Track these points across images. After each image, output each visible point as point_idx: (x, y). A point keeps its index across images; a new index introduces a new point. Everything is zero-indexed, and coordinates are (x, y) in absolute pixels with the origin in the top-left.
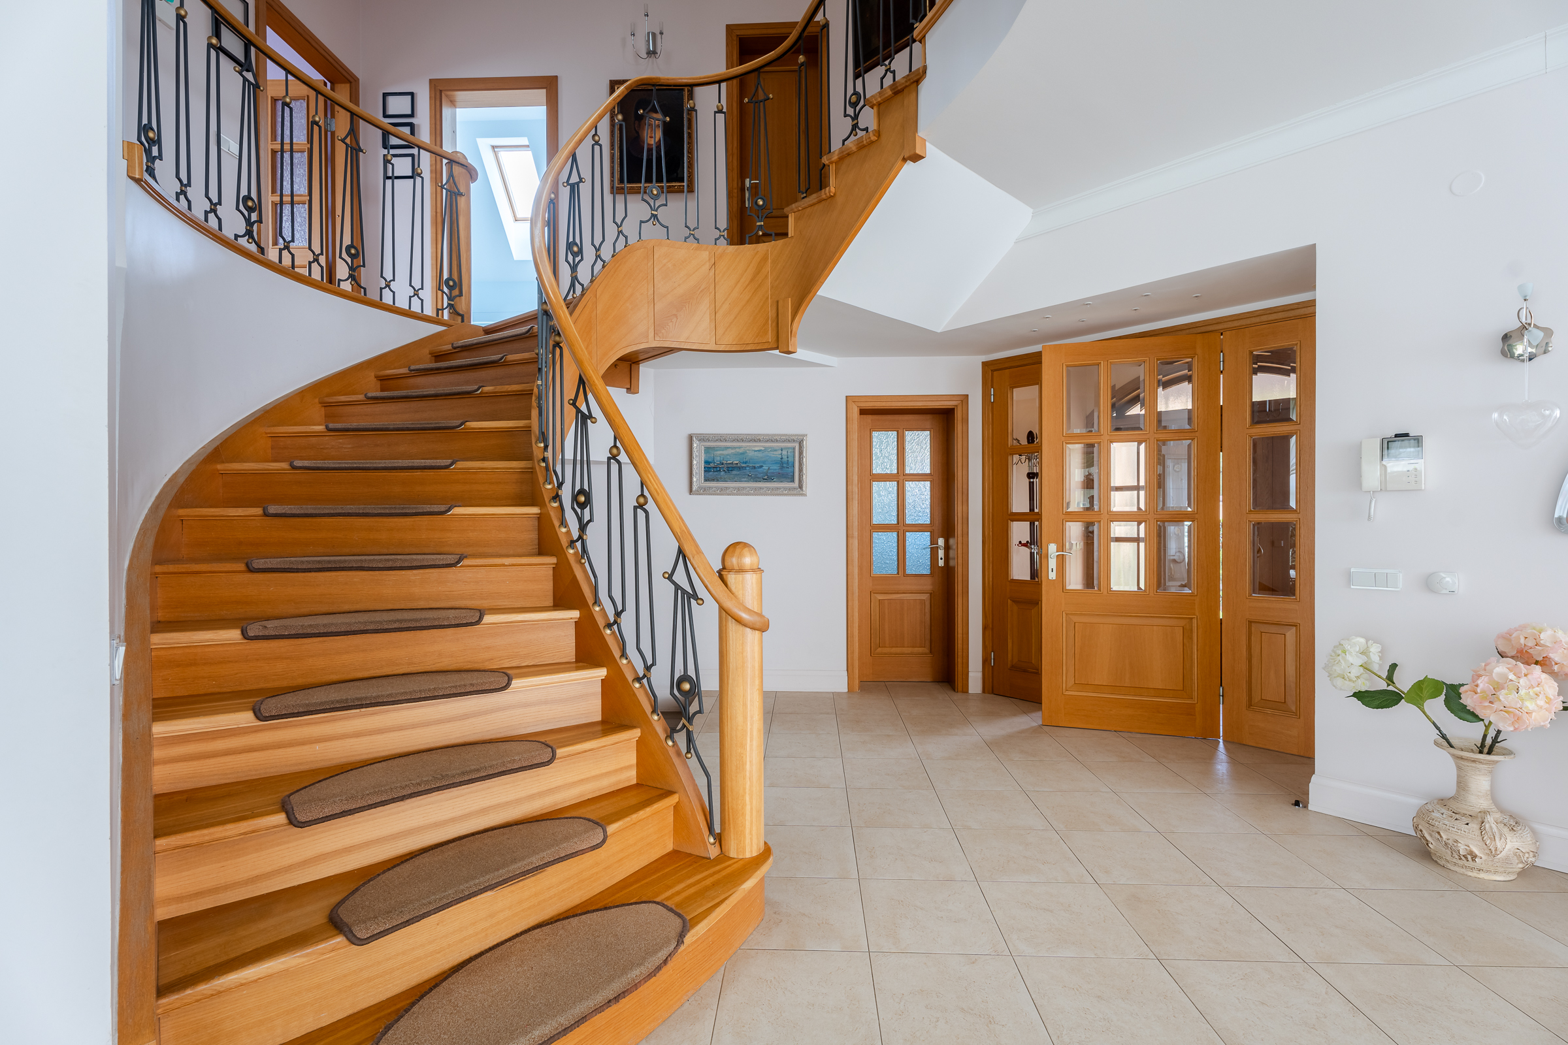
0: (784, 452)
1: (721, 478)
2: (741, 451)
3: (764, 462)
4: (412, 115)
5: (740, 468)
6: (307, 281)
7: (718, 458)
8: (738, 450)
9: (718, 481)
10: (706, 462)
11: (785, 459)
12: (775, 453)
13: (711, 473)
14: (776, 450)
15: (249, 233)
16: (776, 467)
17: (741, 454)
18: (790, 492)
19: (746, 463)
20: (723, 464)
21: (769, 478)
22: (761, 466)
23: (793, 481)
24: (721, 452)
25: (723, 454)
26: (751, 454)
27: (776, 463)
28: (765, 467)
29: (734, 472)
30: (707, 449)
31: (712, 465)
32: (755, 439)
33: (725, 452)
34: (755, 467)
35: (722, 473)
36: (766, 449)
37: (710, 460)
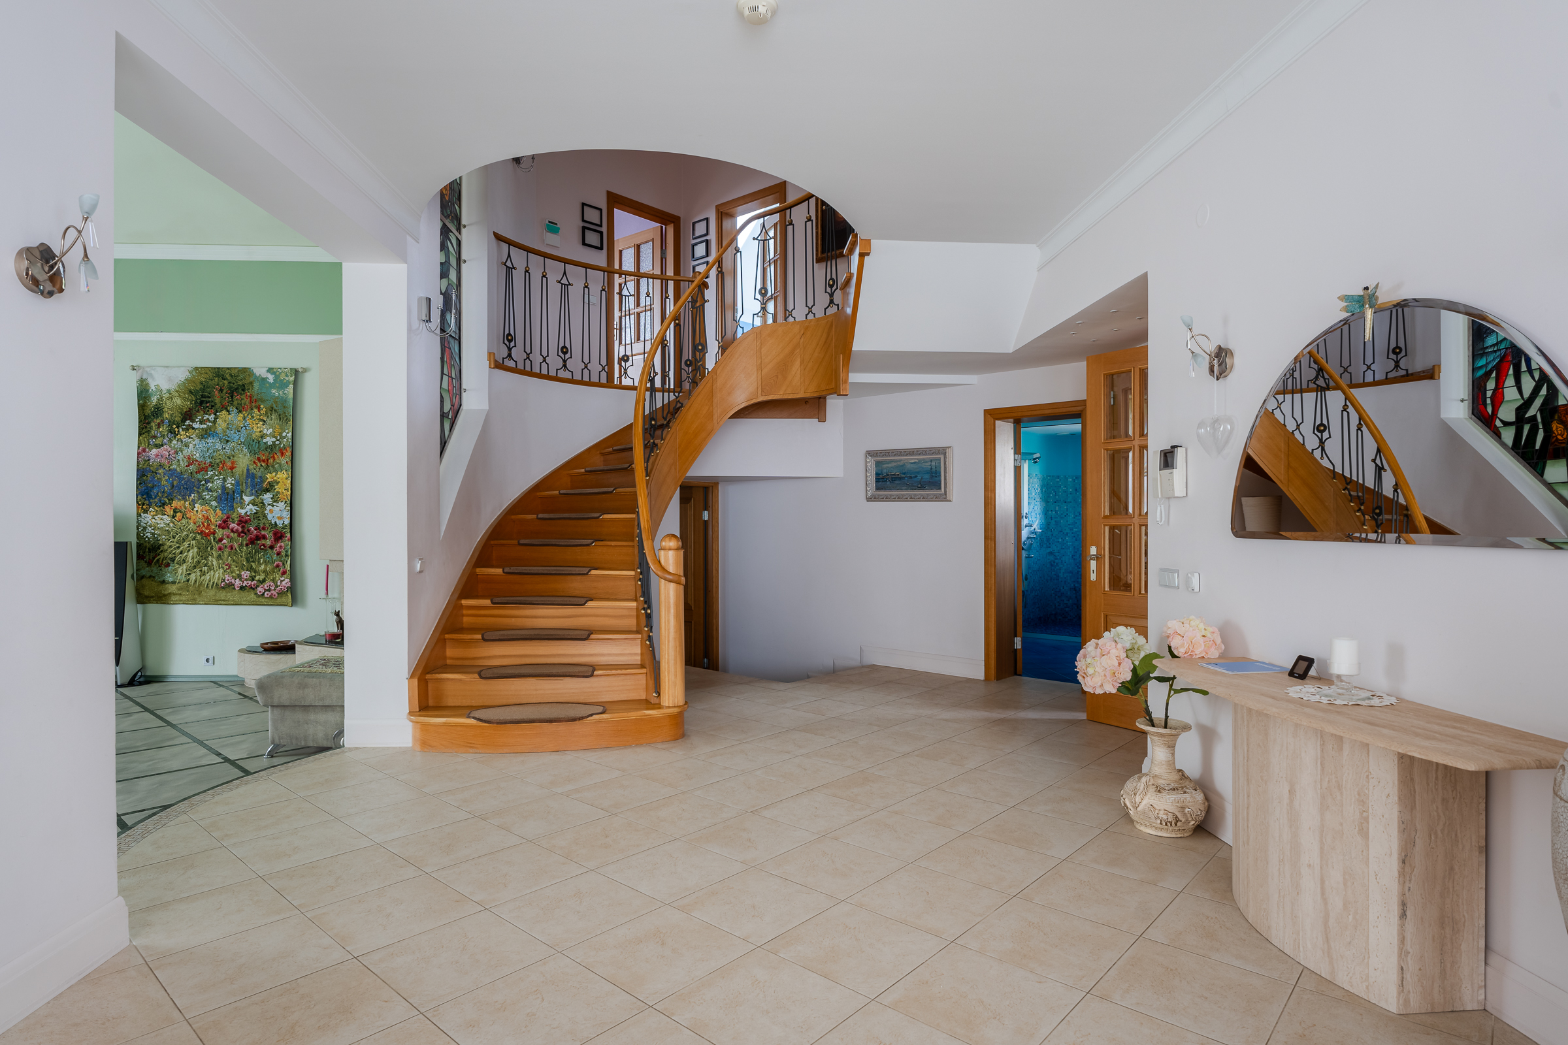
0: (933, 464)
1: (887, 487)
2: (901, 464)
3: (918, 473)
4: (707, 234)
5: (900, 478)
6: (599, 385)
7: (885, 471)
8: (899, 463)
9: (885, 489)
10: (877, 474)
11: (934, 470)
12: (926, 464)
13: (880, 483)
14: (927, 462)
15: (565, 366)
16: (927, 477)
17: (902, 466)
18: (937, 499)
19: (904, 474)
20: (888, 475)
21: (921, 486)
22: (916, 476)
23: (940, 488)
24: (887, 465)
25: (888, 467)
26: (909, 466)
27: (927, 473)
28: (919, 477)
29: (897, 482)
30: (878, 464)
31: (881, 476)
32: (911, 452)
33: (890, 465)
34: (911, 477)
35: (888, 483)
36: (920, 460)
37: (879, 472)
